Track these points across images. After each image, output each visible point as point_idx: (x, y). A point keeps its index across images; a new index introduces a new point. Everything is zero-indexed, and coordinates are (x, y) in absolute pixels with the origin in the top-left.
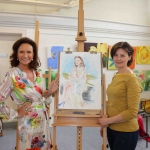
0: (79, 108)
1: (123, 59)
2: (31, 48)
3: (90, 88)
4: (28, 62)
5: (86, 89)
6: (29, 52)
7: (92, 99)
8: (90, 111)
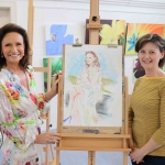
0: (92, 124)
1: (152, 57)
2: (20, 38)
3: (106, 97)
4: (19, 58)
5: (101, 99)
6: (18, 44)
7: (109, 112)
8: (106, 128)
